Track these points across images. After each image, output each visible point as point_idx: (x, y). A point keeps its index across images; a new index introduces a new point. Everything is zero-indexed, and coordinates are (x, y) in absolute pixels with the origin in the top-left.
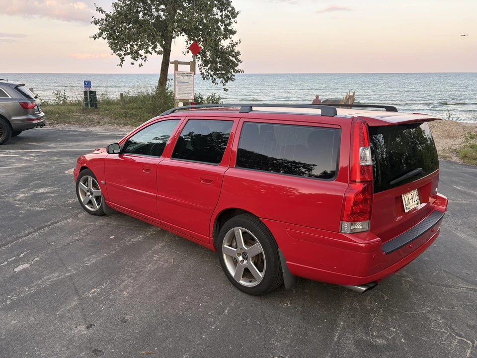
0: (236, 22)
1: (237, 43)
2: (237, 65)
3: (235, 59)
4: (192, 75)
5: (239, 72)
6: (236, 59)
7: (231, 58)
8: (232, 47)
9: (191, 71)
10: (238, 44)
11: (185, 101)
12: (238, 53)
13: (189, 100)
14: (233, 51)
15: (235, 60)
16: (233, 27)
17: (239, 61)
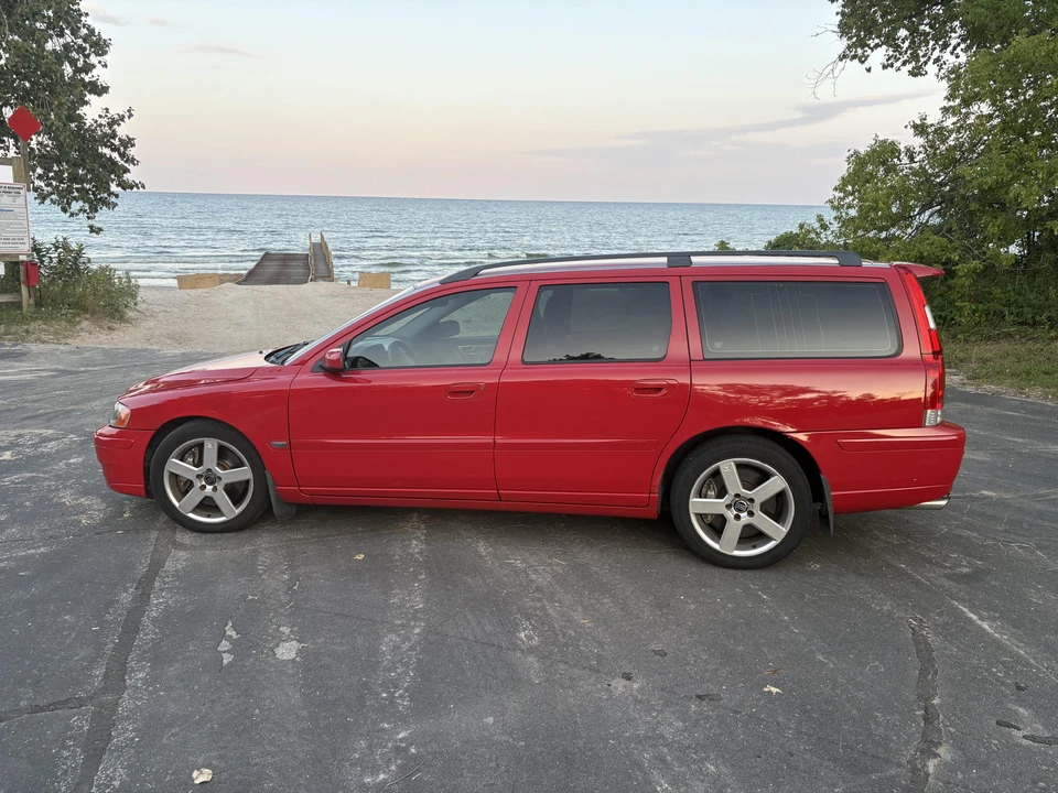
0: (105, 66)
1: (122, 118)
2: (127, 171)
3: (120, 154)
4: (22, 192)
5: (132, 188)
6: (122, 156)
7: (106, 151)
8: (110, 125)
9: (15, 181)
10: (126, 119)
11: (7, 259)
12: (128, 143)
13: (17, 255)
14: (114, 135)
15: (118, 159)
16: (99, 74)
17: (132, 161)
